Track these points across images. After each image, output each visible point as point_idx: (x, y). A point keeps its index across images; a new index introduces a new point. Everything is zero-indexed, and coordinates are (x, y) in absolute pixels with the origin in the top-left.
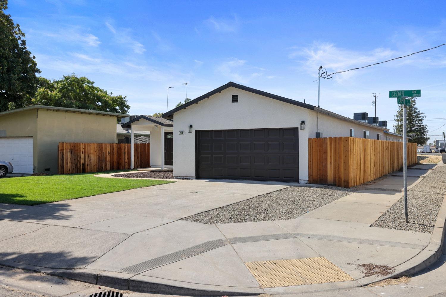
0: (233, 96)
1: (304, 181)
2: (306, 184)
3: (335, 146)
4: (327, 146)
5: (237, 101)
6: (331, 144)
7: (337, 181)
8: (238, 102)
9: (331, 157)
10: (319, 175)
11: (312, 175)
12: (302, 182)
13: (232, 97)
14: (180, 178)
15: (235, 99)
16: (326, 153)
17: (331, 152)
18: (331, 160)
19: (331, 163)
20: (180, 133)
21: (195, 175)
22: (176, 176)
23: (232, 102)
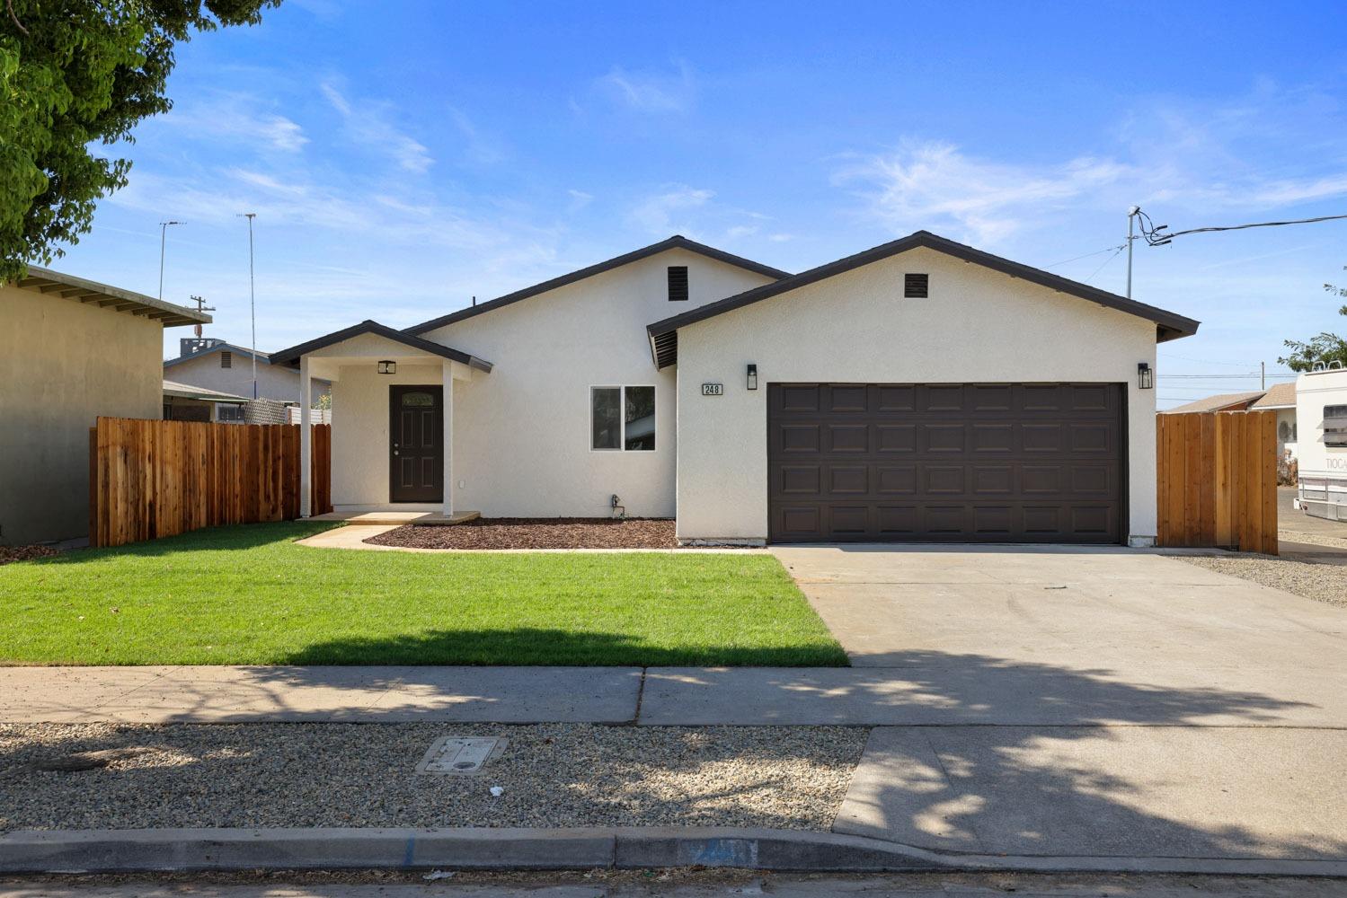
0: (909, 277)
1: (1145, 540)
2: (1152, 547)
3: (1239, 436)
4: (1213, 438)
5: (924, 294)
6: (1225, 432)
7: (1244, 537)
8: (926, 297)
9: (1225, 468)
10: (1188, 520)
11: (1167, 522)
12: (1137, 542)
13: (906, 281)
15: (916, 286)
16: (1210, 456)
17: (1225, 456)
18: (1226, 478)
19: (1224, 485)
20: (705, 390)
21: (765, 534)
22: (689, 539)
23: (906, 296)
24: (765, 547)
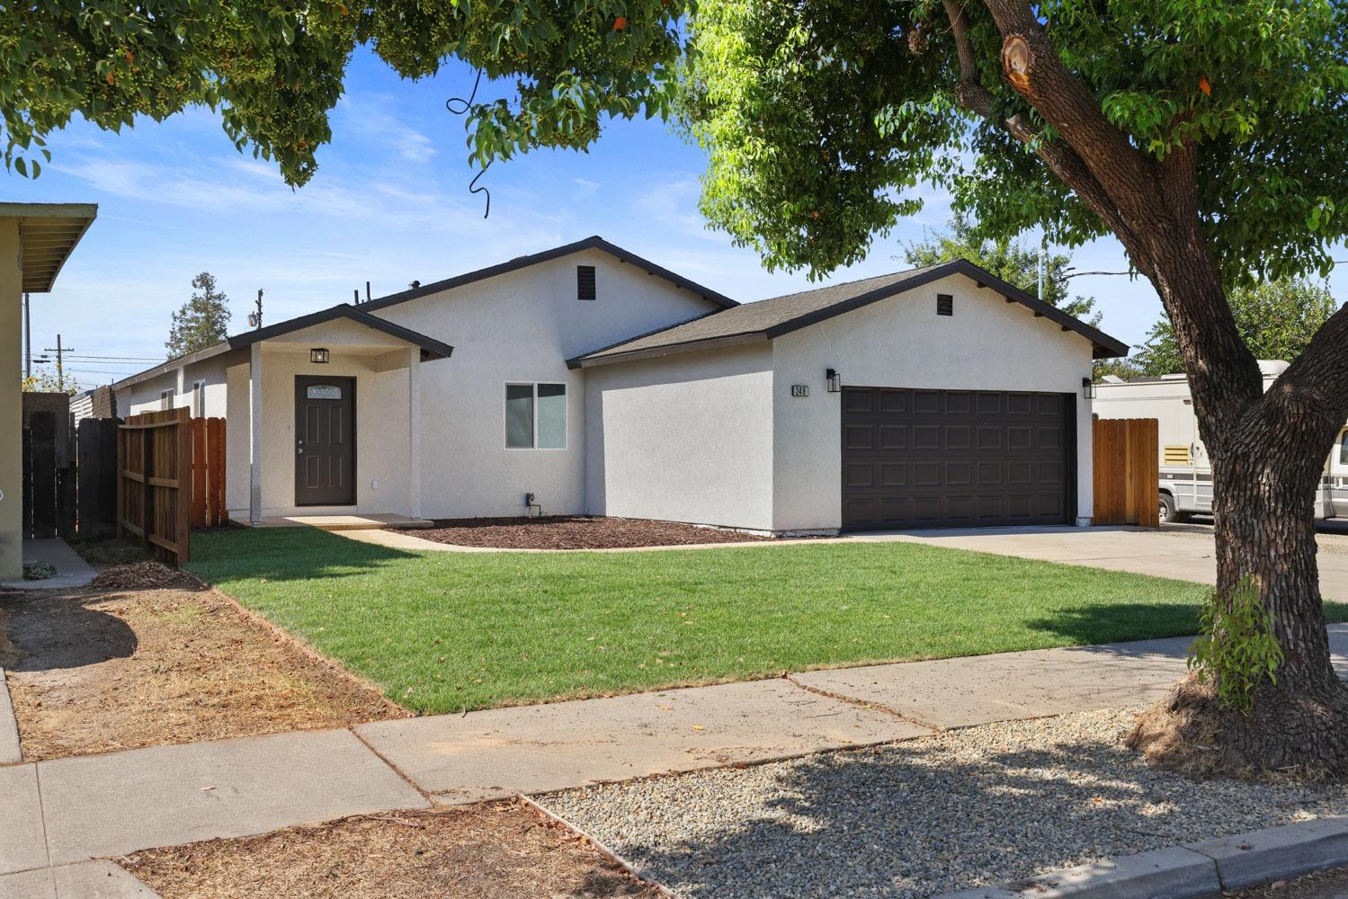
0: (941, 297)
1: (1086, 521)
2: (1090, 525)
3: (1138, 437)
4: (1125, 438)
5: (950, 312)
7: (1141, 516)
8: (951, 315)
9: (1131, 462)
10: (1110, 505)
11: (1098, 505)
12: (1082, 523)
13: (938, 300)
14: (793, 534)
15: (945, 305)
16: (1123, 453)
18: (1131, 470)
19: (1131, 476)
20: (795, 391)
21: (839, 524)
22: (781, 531)
23: (938, 314)
24: (838, 537)
